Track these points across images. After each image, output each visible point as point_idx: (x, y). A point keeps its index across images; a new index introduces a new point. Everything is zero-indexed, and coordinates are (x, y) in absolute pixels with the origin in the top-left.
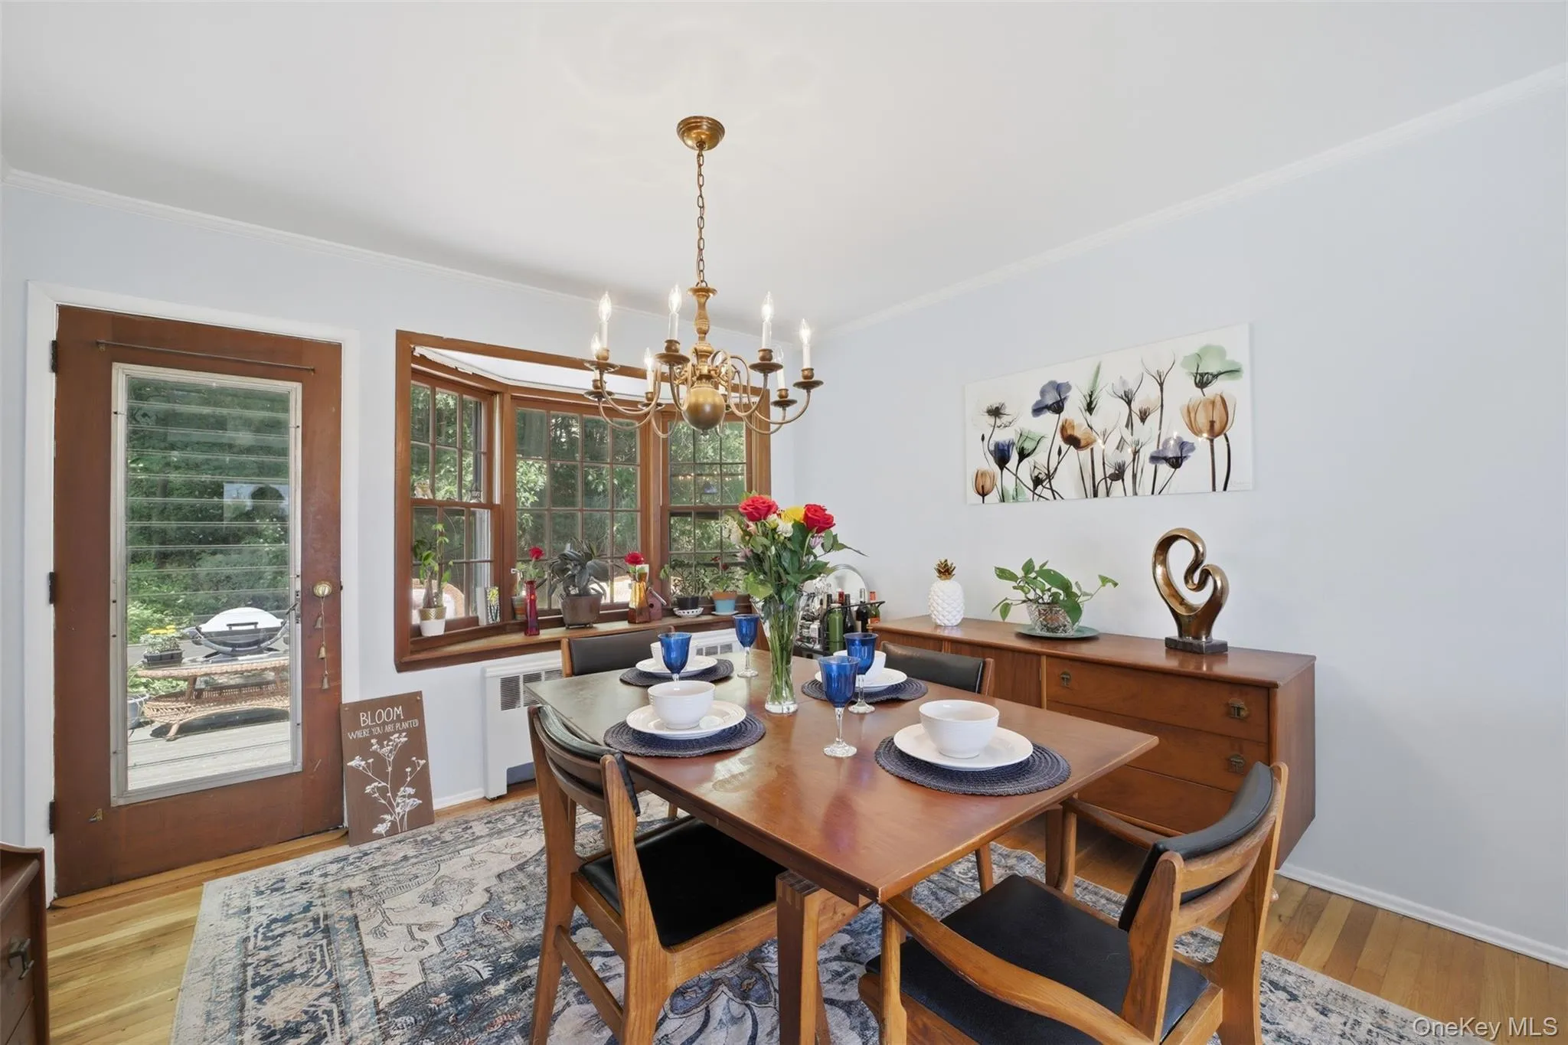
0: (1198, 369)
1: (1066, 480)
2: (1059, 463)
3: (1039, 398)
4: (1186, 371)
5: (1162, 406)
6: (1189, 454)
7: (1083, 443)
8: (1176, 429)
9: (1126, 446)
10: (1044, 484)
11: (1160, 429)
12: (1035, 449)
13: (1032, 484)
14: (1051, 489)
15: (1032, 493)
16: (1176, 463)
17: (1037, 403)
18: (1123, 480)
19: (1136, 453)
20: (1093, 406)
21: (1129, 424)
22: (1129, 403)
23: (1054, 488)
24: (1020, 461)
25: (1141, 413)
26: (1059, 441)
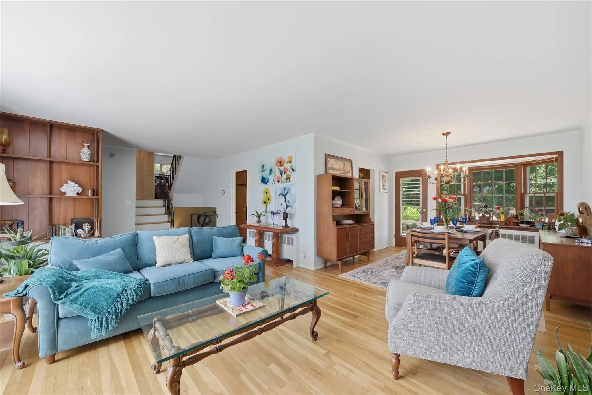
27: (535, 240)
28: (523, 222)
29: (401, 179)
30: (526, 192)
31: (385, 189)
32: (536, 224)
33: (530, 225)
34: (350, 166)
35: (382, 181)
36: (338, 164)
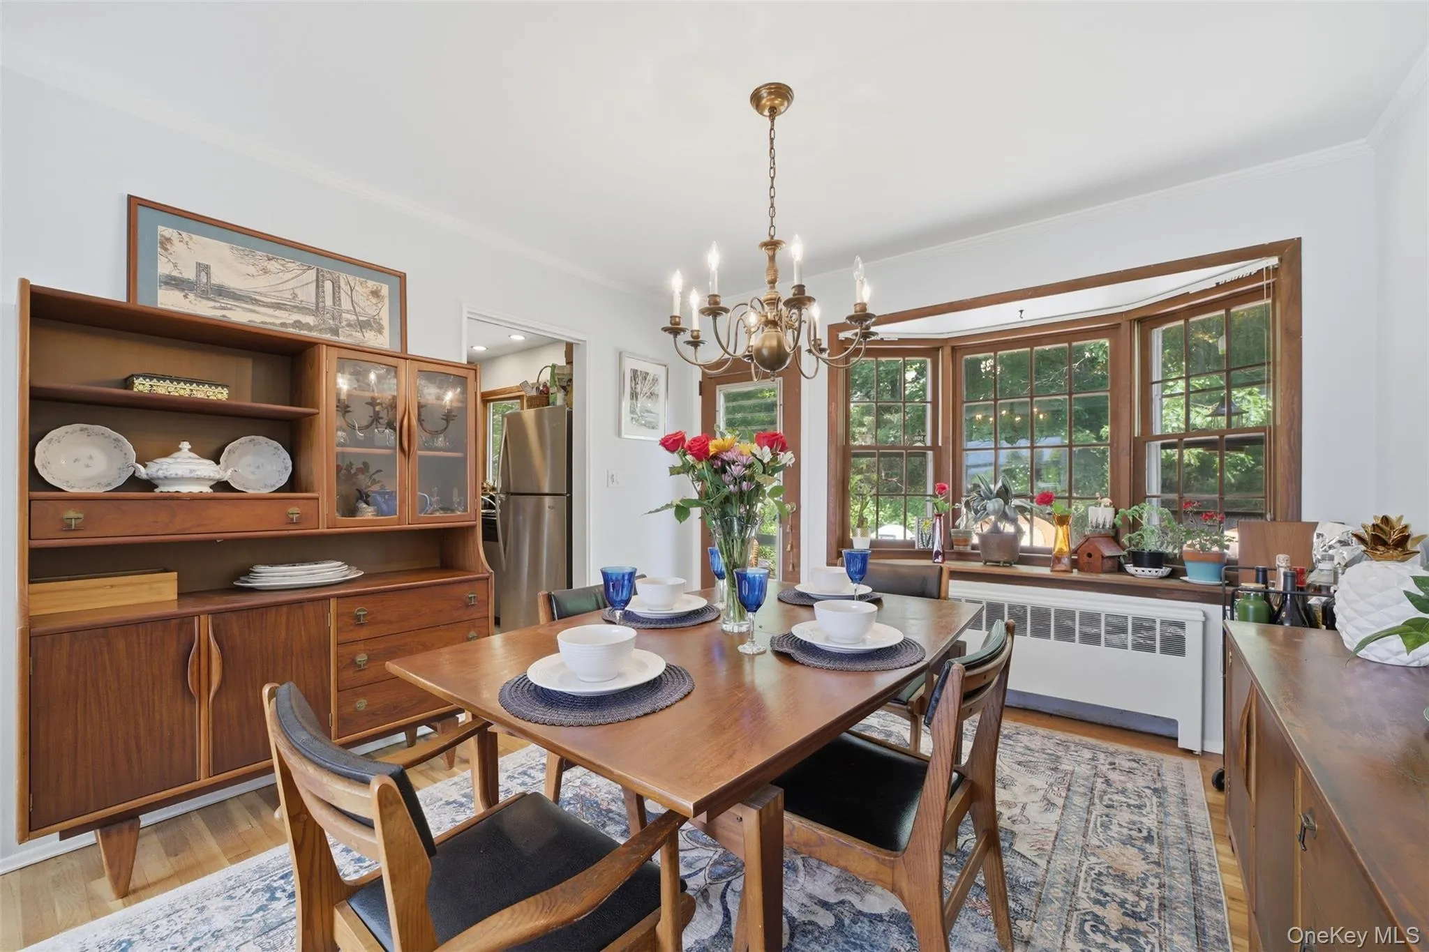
27: (1187, 640)
28: (1138, 558)
29: (717, 387)
30: (1147, 435)
31: (653, 428)
33: (1165, 570)
34: (387, 301)
35: (634, 395)
36: (265, 271)
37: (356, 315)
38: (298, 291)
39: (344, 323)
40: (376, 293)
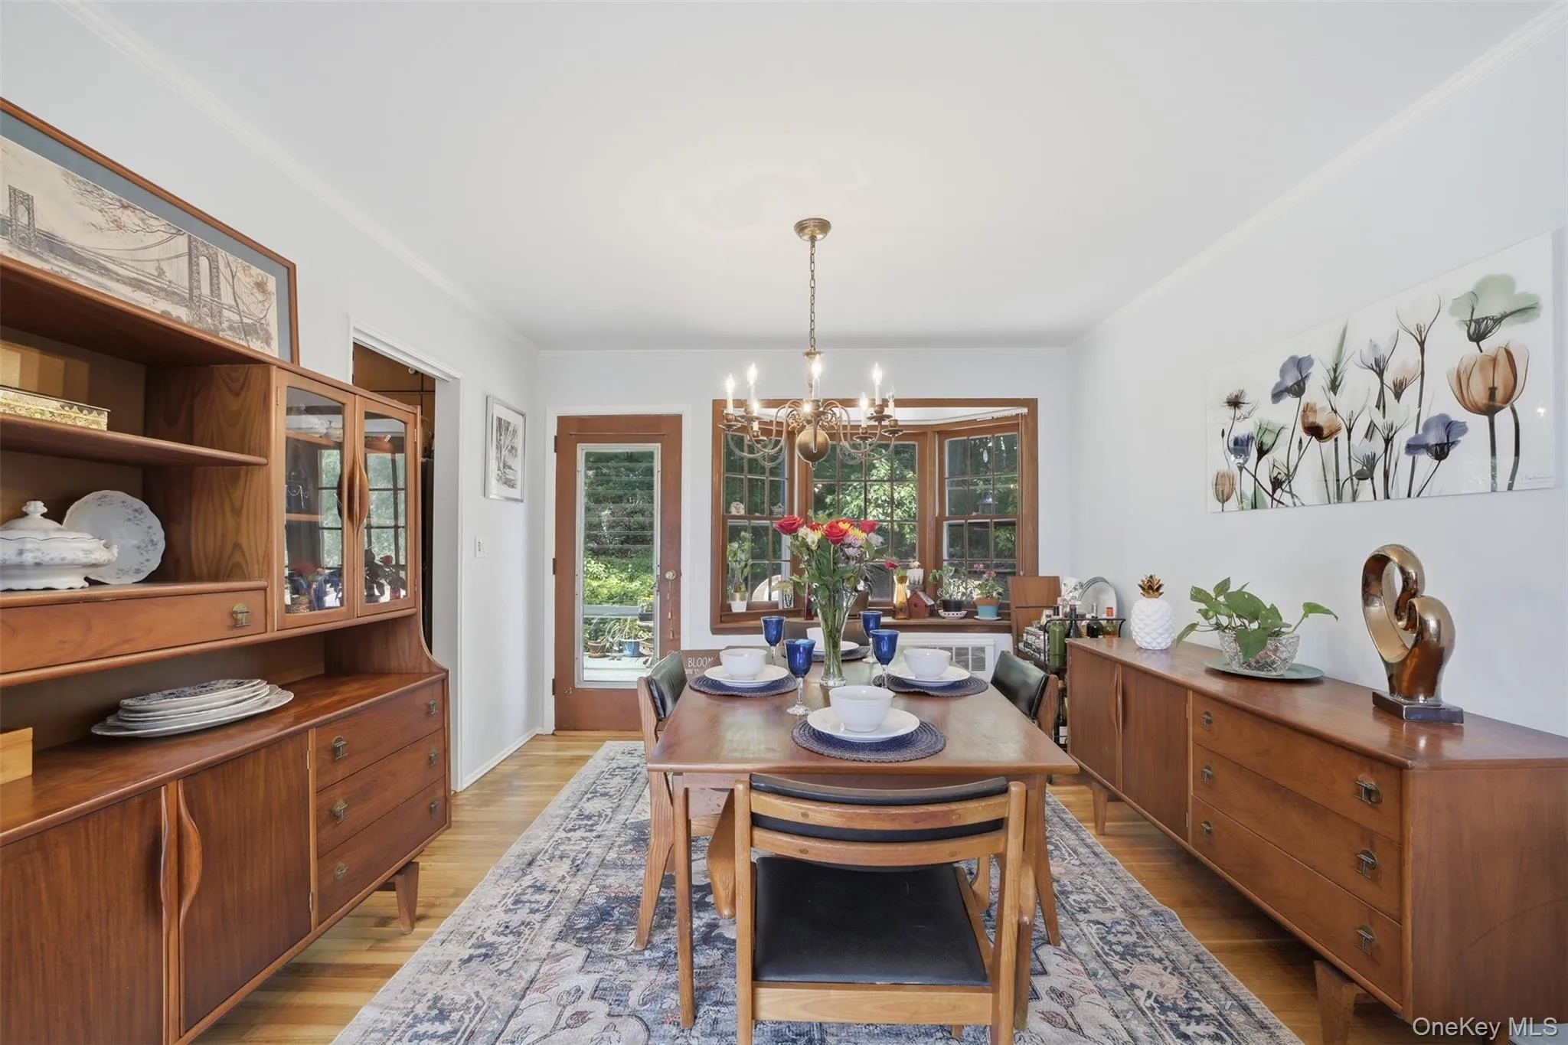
0: (1472, 314)
1: (1307, 482)
2: (1299, 459)
3: (1279, 380)
4: (1457, 319)
5: (1423, 373)
6: (1459, 439)
7: (1326, 433)
8: (1443, 402)
9: (1377, 432)
10: (1283, 487)
11: (1420, 406)
12: (1273, 445)
13: (1271, 486)
14: (1291, 492)
15: (1270, 499)
16: (1440, 452)
17: (1278, 385)
18: (1372, 479)
19: (1388, 441)
20: (1337, 383)
21: (1381, 404)
22: (1380, 374)
23: (1294, 492)
24: (1259, 459)
25: (1395, 386)
26: (1300, 432)
27: (986, 659)
29: (578, 444)
30: (943, 516)
31: (513, 487)
32: (980, 609)
33: (963, 613)
34: (274, 298)
35: (499, 448)
36: (119, 226)
37: (240, 314)
38: (165, 265)
39: (225, 325)
40: (261, 286)
